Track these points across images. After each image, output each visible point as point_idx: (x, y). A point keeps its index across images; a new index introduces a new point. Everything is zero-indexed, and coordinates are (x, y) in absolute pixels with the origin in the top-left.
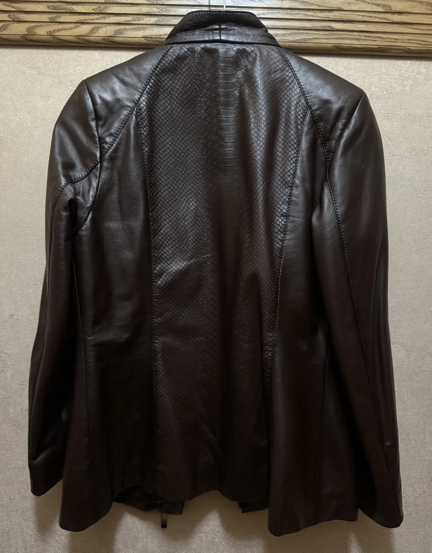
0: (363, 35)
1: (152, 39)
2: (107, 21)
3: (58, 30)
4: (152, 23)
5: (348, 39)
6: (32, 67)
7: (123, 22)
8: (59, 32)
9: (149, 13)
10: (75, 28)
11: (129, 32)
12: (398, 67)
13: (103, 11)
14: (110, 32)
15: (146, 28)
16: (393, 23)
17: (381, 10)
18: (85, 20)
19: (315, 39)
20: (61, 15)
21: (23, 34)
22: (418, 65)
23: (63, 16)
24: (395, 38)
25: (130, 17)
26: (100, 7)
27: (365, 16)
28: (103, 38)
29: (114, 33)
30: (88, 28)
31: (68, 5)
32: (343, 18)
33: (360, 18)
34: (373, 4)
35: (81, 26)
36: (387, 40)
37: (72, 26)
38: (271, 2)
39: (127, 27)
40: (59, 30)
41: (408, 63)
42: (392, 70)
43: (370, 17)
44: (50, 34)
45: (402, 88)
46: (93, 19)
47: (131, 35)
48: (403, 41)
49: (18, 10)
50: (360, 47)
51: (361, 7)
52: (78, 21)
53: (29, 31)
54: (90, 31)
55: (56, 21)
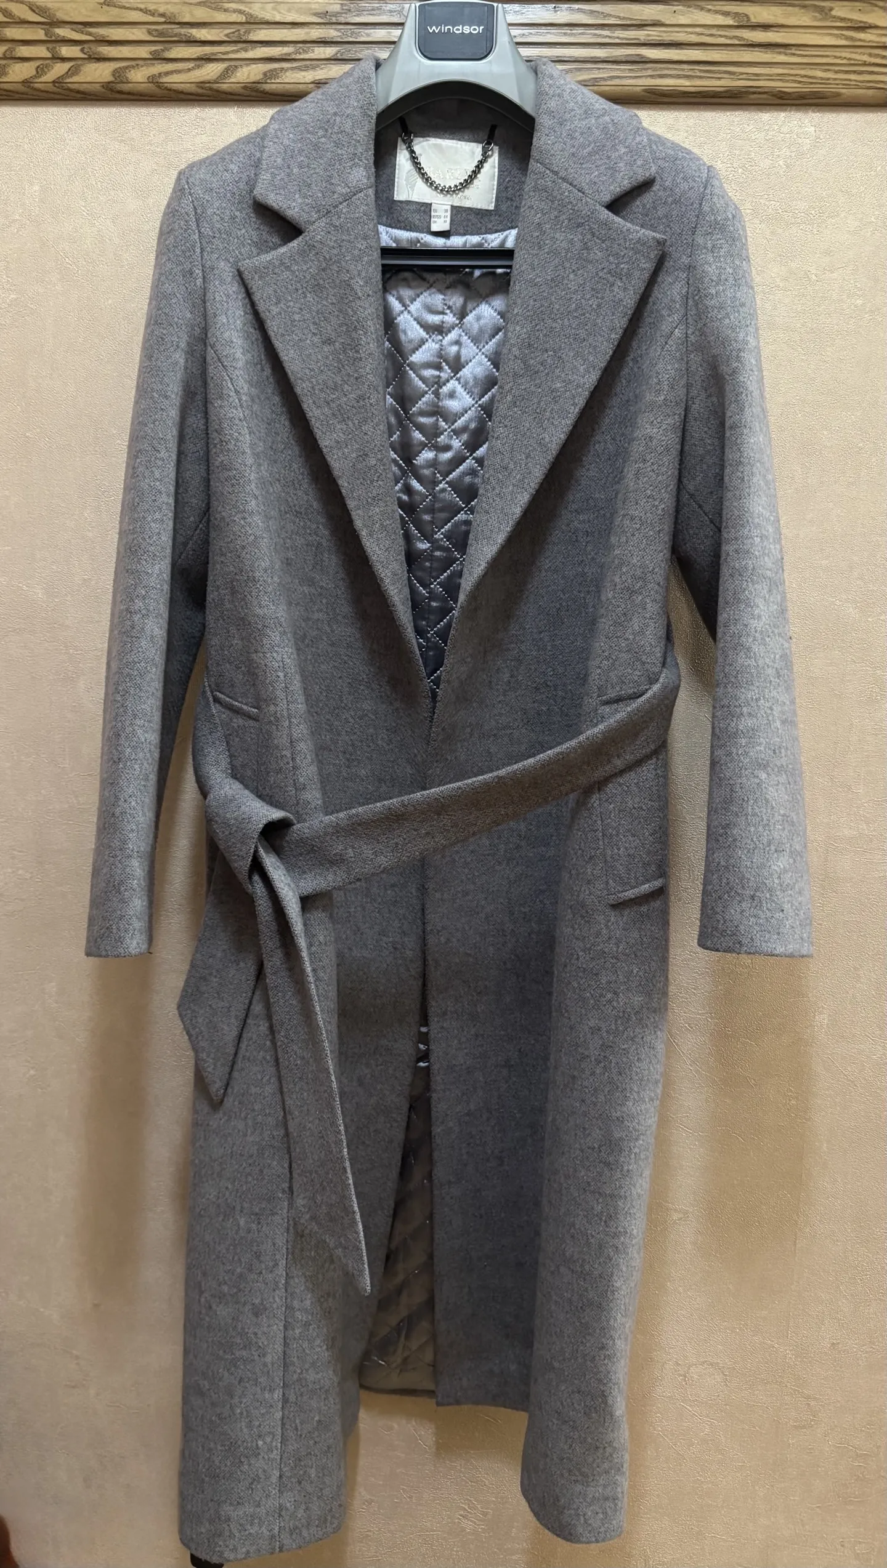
0: (697, 69)
2: (251, 54)
3: (167, 73)
4: (328, 56)
5: (672, 76)
6: (119, 138)
7: (277, 57)
8: (168, 77)
9: (323, 40)
10: (196, 69)
11: (287, 74)
12: (764, 124)
13: (244, 38)
14: (256, 75)
15: (318, 66)
16: (753, 46)
17: (731, 22)
19: (612, 78)
20: (171, 45)
21: (106, 81)
23: (174, 48)
24: (757, 73)
25: (290, 48)
27: (702, 34)
28: (245, 85)
29: (262, 76)
30: (219, 68)
31: (182, 28)
32: (665, 38)
34: (716, 12)
35: (205, 65)
39: (285, 65)
41: (782, 115)
42: (753, 130)
44: (152, 79)
46: (228, 53)
48: (770, 77)
49: (98, 39)
51: (696, 17)
52: (200, 57)
53: (117, 75)
54: (221, 75)
55: (162, 57)
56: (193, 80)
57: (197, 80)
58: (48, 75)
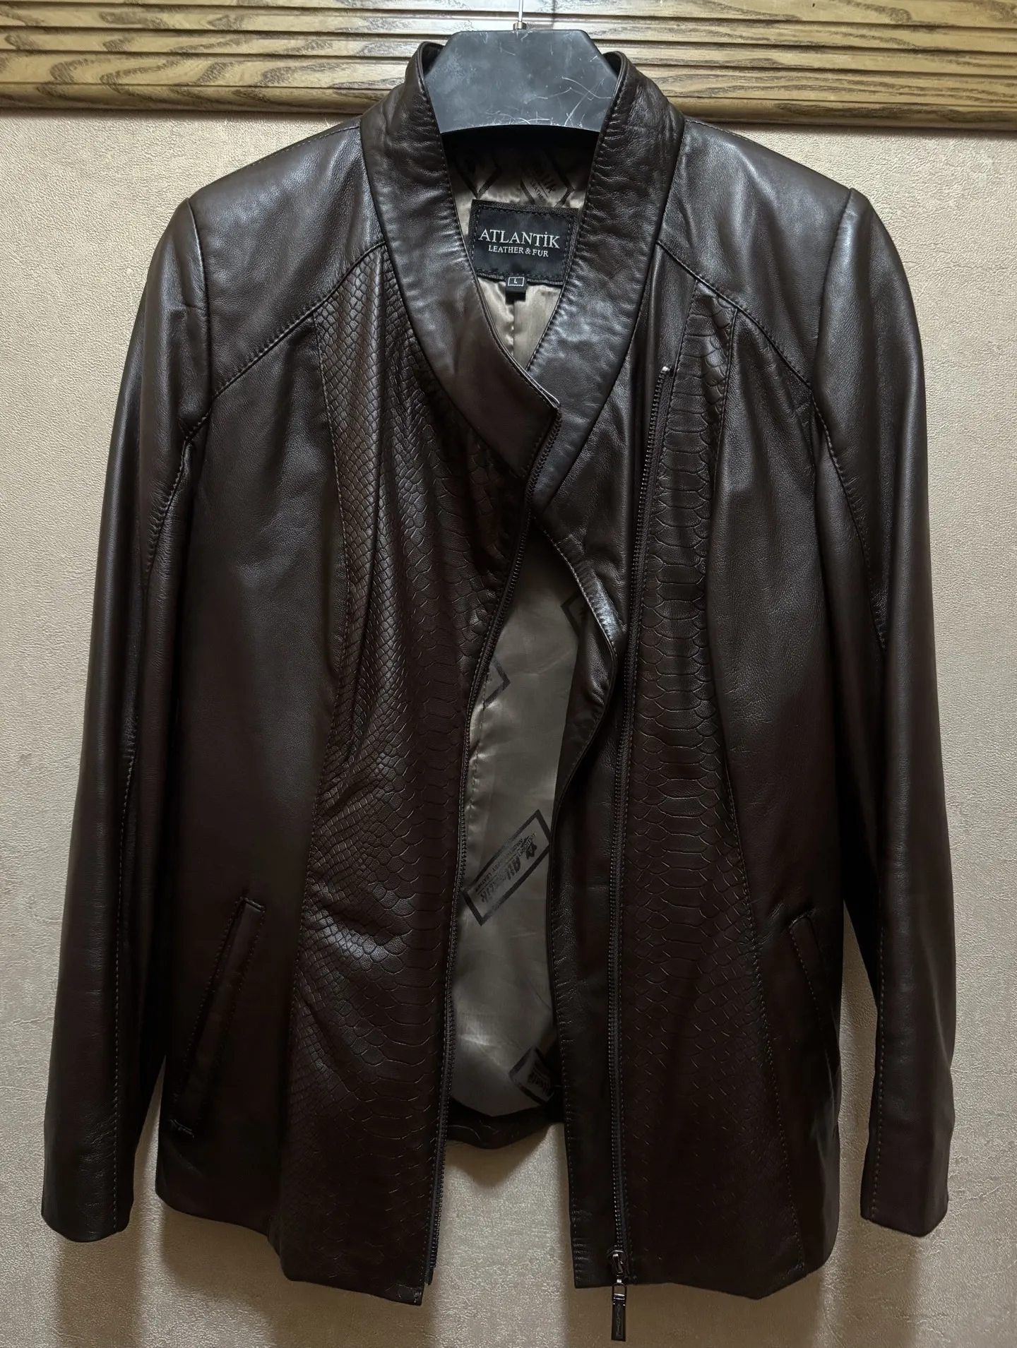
0: (846, 80)
1: (352, 91)
2: (244, 48)
3: (127, 72)
4: (351, 53)
5: (812, 88)
6: (64, 160)
7: (282, 53)
8: (128, 78)
9: (345, 31)
10: (167, 67)
11: (296, 75)
12: (928, 153)
13: (235, 27)
14: (252, 75)
15: (338, 66)
16: (915, 51)
17: (887, 21)
18: (192, 47)
19: (735, 88)
20: (134, 35)
21: (42, 80)
22: (974, 148)
23: (138, 38)
24: (921, 85)
25: (299, 41)
26: (227, 17)
27: (851, 35)
28: (237, 91)
30: (200, 66)
31: (148, 11)
32: (801, 39)
33: (838, 40)
34: (868, 7)
35: (182, 62)
36: (901, 91)
37: (162, 61)
38: (631, 4)
39: (293, 63)
40: (130, 72)
41: (952, 143)
42: (913, 161)
43: (863, 36)
44: (107, 80)
45: (939, 202)
46: (211, 46)
47: (303, 82)
48: (938, 92)
49: (30, 24)
50: (841, 107)
51: (841, 13)
52: (174, 51)
53: (57, 73)
54: (204, 75)
55: (121, 50)
56: (166, 82)
57: (171, 83)
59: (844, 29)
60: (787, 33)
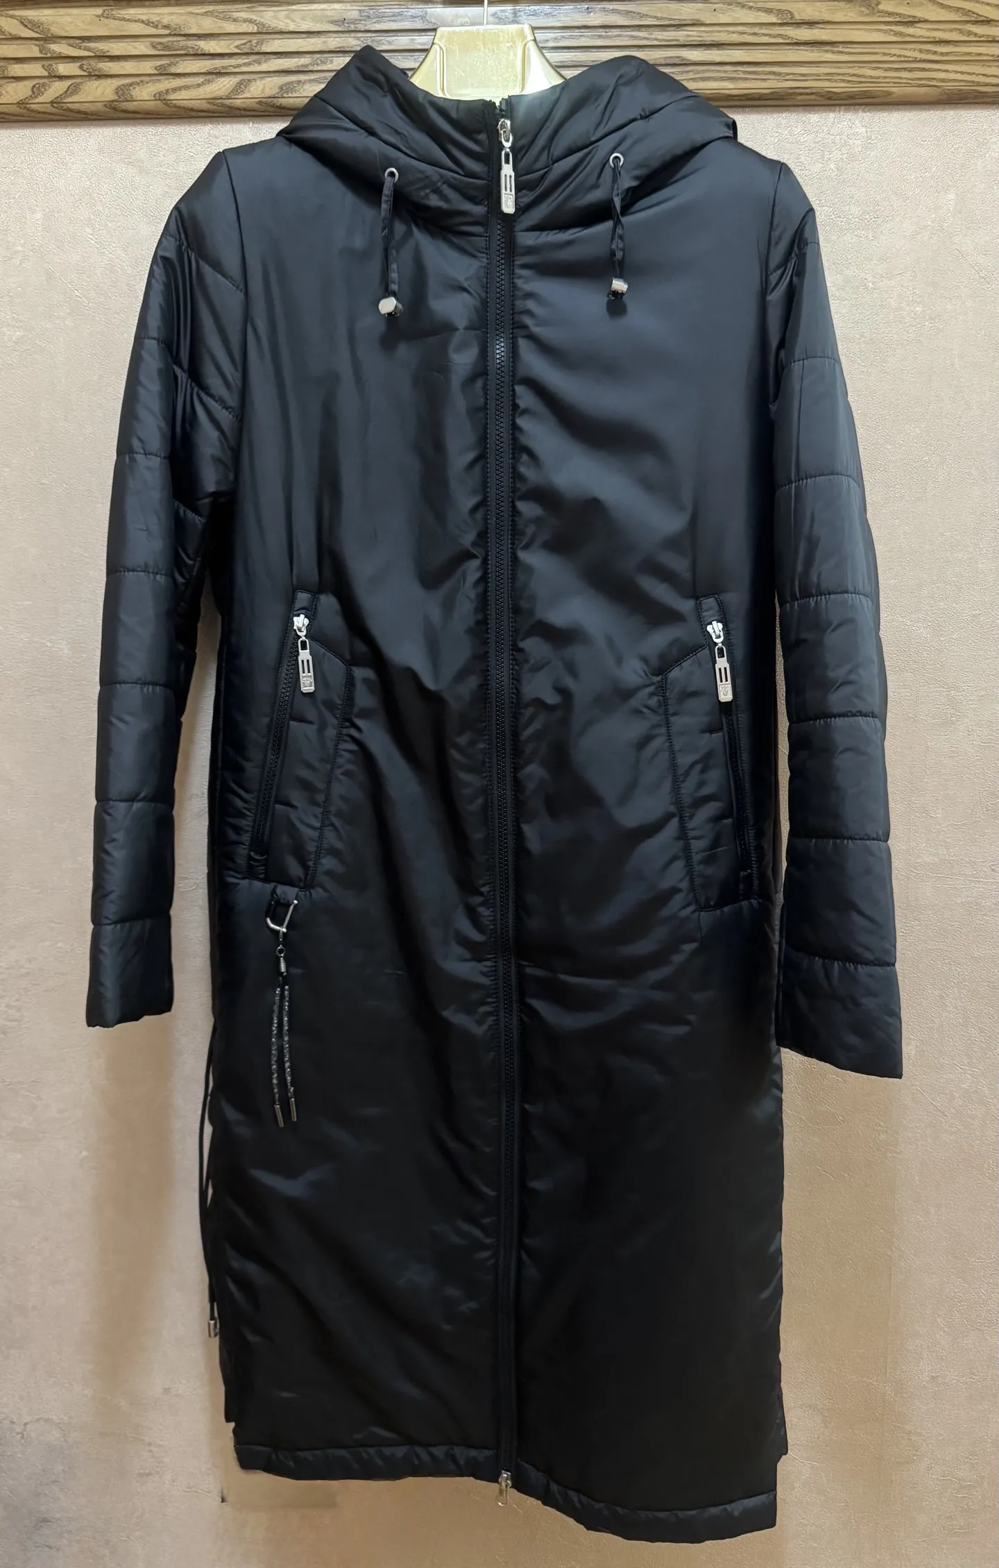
0: (740, 71)
2: (264, 67)
3: (175, 90)
6: (126, 160)
7: (293, 69)
8: (176, 94)
9: (342, 49)
10: (205, 84)
11: (305, 87)
12: (813, 125)
13: (256, 50)
14: (271, 89)
16: (799, 44)
17: (774, 20)
18: (223, 67)
20: (178, 59)
21: (108, 99)
22: (850, 119)
23: (181, 62)
24: (802, 73)
25: (307, 59)
26: (251, 41)
27: (746, 33)
28: (260, 101)
29: (277, 90)
30: (231, 83)
31: (190, 40)
32: (705, 39)
33: (735, 38)
34: (759, 9)
35: (215, 80)
36: (787, 77)
37: (200, 80)
39: (302, 77)
40: (176, 89)
41: (831, 116)
43: (755, 34)
44: (159, 97)
45: (822, 165)
46: (239, 66)
48: (817, 77)
49: (97, 54)
51: (737, 15)
52: (209, 71)
53: (120, 93)
54: (233, 89)
55: (169, 72)
56: (203, 97)
57: (208, 97)
58: (45, 95)
59: (740, 29)
60: (693, 34)
